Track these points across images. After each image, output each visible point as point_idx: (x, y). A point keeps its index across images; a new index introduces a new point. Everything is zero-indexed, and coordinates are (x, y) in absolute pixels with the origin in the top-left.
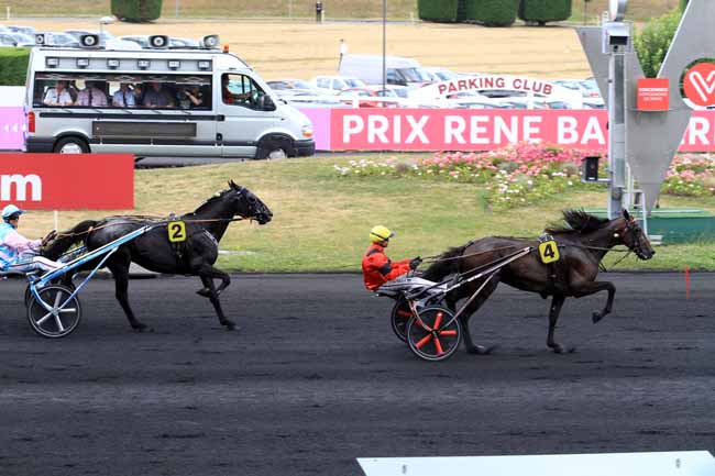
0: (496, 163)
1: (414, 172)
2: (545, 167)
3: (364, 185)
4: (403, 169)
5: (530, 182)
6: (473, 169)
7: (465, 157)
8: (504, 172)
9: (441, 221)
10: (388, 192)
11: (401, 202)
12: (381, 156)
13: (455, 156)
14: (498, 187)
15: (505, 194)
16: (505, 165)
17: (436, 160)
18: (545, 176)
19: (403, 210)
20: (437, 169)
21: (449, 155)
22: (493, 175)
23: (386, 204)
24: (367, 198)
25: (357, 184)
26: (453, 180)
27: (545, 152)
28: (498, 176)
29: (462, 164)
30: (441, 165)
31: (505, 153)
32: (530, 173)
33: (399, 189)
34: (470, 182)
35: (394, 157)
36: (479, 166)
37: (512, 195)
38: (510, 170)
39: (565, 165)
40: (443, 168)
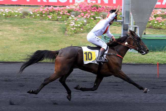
0: (69, 12)
1: (31, 15)
2: (92, 14)
3: (7, 21)
4: (26, 14)
5: (85, 21)
6: (59, 14)
7: (55, 8)
8: (73, 16)
9: (43, 38)
10: (18, 24)
11: (24, 29)
12: (15, 7)
13: (50, 8)
14: (70, 23)
15: (73, 27)
16: (73, 13)
17: (41, 10)
18: (92, 18)
19: (26, 33)
20: (41, 14)
21: (47, 7)
22: (68, 17)
23: (16, 29)
24: (8, 27)
25: (4, 20)
26: (49, 20)
27: (92, 7)
28: (70, 18)
29: (53, 12)
30: (44, 12)
31: (74, 7)
32: (85, 17)
33: (23, 23)
34: (57, 20)
35: (21, 8)
36: (61, 13)
37: (76, 27)
38: (76, 15)
39: (101, 14)
40: (44, 14)
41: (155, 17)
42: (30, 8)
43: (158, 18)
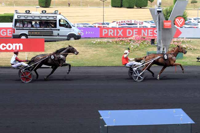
0: (130, 40)
1: (111, 43)
2: (142, 42)
3: (99, 46)
4: (108, 42)
5: (138, 45)
6: (125, 42)
7: (123, 39)
8: (132, 43)
9: (117, 54)
10: (105, 47)
11: (108, 50)
12: (103, 39)
13: (120, 39)
14: (130, 46)
15: (132, 48)
16: (132, 41)
18: (142, 44)
19: (108, 52)
20: (116, 42)
21: (119, 39)
22: (130, 43)
23: (104, 50)
24: (100, 49)
25: (97, 46)
26: (120, 45)
27: (142, 38)
28: (131, 44)
29: (122, 41)
30: (117, 41)
31: (132, 38)
32: (138, 43)
33: (108, 47)
34: (124, 45)
35: (106, 39)
36: (126, 41)
37: (134, 48)
38: (134, 42)
39: (147, 41)
40: (118, 42)
41: (173, 42)
42: (111, 39)
43: (175, 43)
